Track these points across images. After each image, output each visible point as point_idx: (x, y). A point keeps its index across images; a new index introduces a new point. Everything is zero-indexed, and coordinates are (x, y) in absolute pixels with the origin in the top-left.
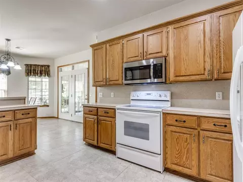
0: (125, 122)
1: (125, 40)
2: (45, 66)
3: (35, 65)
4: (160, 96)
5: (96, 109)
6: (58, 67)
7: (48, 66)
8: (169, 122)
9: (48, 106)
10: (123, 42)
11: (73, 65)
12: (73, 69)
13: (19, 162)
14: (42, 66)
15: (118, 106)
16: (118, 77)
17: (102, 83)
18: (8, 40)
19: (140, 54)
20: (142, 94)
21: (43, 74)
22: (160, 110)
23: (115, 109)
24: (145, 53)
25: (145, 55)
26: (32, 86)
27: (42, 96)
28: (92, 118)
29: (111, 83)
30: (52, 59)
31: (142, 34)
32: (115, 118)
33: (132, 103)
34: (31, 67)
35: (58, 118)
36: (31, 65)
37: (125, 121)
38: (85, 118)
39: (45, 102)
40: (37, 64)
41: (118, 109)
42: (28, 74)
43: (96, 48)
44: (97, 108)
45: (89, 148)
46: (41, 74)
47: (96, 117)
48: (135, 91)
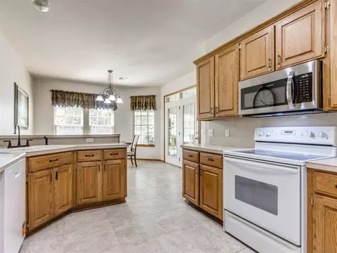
0: (237, 178)
1: (243, 42)
2: (150, 96)
3: (140, 97)
4: (313, 135)
5: (197, 153)
6: (165, 96)
7: (154, 96)
8: (319, 187)
9: (153, 146)
10: (240, 47)
11: (181, 92)
12: (181, 97)
13: (108, 209)
14: (147, 97)
15: (226, 151)
16: (231, 105)
17: (209, 115)
18: (110, 71)
19: (268, 62)
20: (276, 132)
21: (149, 107)
22: (301, 162)
23: (222, 155)
24: (277, 59)
25: (277, 62)
26: (138, 122)
27: (148, 133)
28: (193, 166)
29: (222, 114)
30: (158, 87)
31: (272, 26)
32: (222, 169)
33: (258, 147)
34: (136, 99)
35: (164, 161)
36: (136, 97)
37: (236, 176)
38: (184, 165)
39: (152, 141)
40: (142, 95)
41: (227, 155)
42: (133, 107)
43: (200, 64)
44: (199, 152)
45: (190, 207)
46: (146, 106)
47: (197, 165)
48: (263, 126)
